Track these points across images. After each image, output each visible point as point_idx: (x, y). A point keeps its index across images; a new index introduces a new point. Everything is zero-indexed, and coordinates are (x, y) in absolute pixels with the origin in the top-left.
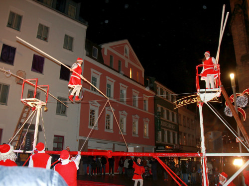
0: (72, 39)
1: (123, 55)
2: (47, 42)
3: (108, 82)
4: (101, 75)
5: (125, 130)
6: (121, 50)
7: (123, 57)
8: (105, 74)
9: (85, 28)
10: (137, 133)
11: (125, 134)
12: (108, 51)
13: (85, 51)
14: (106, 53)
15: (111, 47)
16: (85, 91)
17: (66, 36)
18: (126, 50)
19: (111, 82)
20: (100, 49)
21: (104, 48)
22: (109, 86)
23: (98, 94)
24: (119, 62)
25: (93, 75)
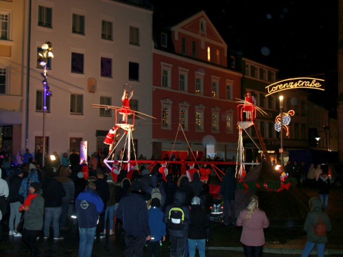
0: (137, 30)
1: (198, 33)
2: (112, 40)
3: (181, 73)
4: (172, 68)
6: (195, 27)
7: (198, 36)
8: (176, 64)
9: (151, 13)
10: (218, 128)
12: (179, 33)
13: (153, 44)
14: (176, 38)
15: (183, 28)
16: (157, 89)
17: (131, 28)
18: (202, 25)
19: (184, 72)
20: (170, 33)
21: (174, 32)
22: (182, 77)
23: (169, 89)
24: (194, 43)
25: (163, 68)
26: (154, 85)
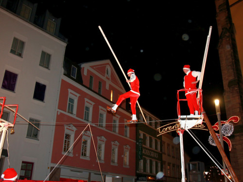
0: (49, 56)
1: (104, 76)
2: (22, 57)
3: (86, 104)
4: (79, 97)
5: (103, 158)
6: (102, 70)
7: (104, 78)
8: (83, 95)
9: (64, 45)
10: (116, 161)
11: (103, 162)
12: (88, 71)
13: (63, 70)
14: (85, 73)
15: (92, 67)
16: (61, 113)
17: (44, 53)
18: (107, 71)
19: (89, 105)
20: (79, 69)
21: (84, 68)
22: (87, 109)
23: (75, 117)
24: (100, 83)
25: (70, 96)
26: (59, 108)
